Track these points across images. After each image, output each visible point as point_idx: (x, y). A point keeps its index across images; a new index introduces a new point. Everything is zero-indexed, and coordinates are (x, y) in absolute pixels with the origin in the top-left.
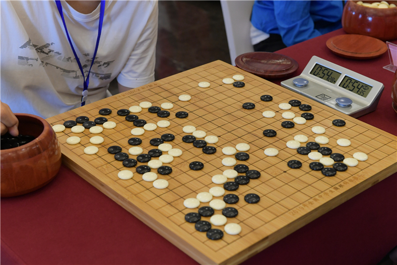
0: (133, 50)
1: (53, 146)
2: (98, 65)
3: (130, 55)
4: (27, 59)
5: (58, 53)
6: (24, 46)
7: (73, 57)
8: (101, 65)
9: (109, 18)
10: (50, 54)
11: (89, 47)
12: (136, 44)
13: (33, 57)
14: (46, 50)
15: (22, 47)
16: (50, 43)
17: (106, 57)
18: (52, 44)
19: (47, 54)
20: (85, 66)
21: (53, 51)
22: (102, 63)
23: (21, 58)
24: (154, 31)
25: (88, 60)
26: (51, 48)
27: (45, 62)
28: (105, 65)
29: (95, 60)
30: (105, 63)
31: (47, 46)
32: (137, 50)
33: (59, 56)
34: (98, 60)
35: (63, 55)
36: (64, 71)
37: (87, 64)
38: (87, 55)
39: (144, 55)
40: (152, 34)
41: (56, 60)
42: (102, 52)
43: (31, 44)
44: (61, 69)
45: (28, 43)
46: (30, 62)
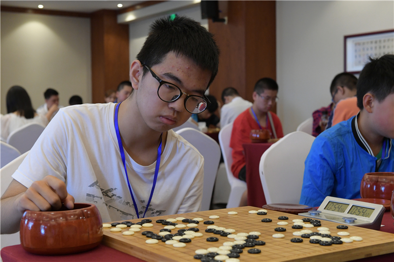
0: (181, 204)
1: (98, 230)
2: (152, 212)
3: (179, 209)
4: (94, 196)
5: (119, 197)
6: (92, 185)
7: (132, 203)
8: (153, 213)
9: (163, 174)
10: (113, 198)
11: (145, 195)
12: (184, 199)
13: (98, 196)
14: (110, 194)
15: (90, 186)
16: (114, 188)
17: (158, 206)
18: (115, 189)
19: (111, 197)
20: (141, 212)
21: (115, 195)
22: (155, 211)
23: (88, 195)
24: (200, 189)
25: (144, 207)
26: (114, 192)
27: (108, 205)
28: (158, 214)
29: (149, 207)
30: (157, 212)
31: (111, 190)
32: (185, 204)
33: (120, 200)
34: (152, 207)
35: (123, 199)
36: (124, 213)
37: (142, 210)
38: (143, 202)
39: (190, 209)
40: (198, 192)
41: (118, 204)
42: (155, 200)
43: (98, 185)
44: (121, 211)
45: (96, 183)
46: (96, 199)
